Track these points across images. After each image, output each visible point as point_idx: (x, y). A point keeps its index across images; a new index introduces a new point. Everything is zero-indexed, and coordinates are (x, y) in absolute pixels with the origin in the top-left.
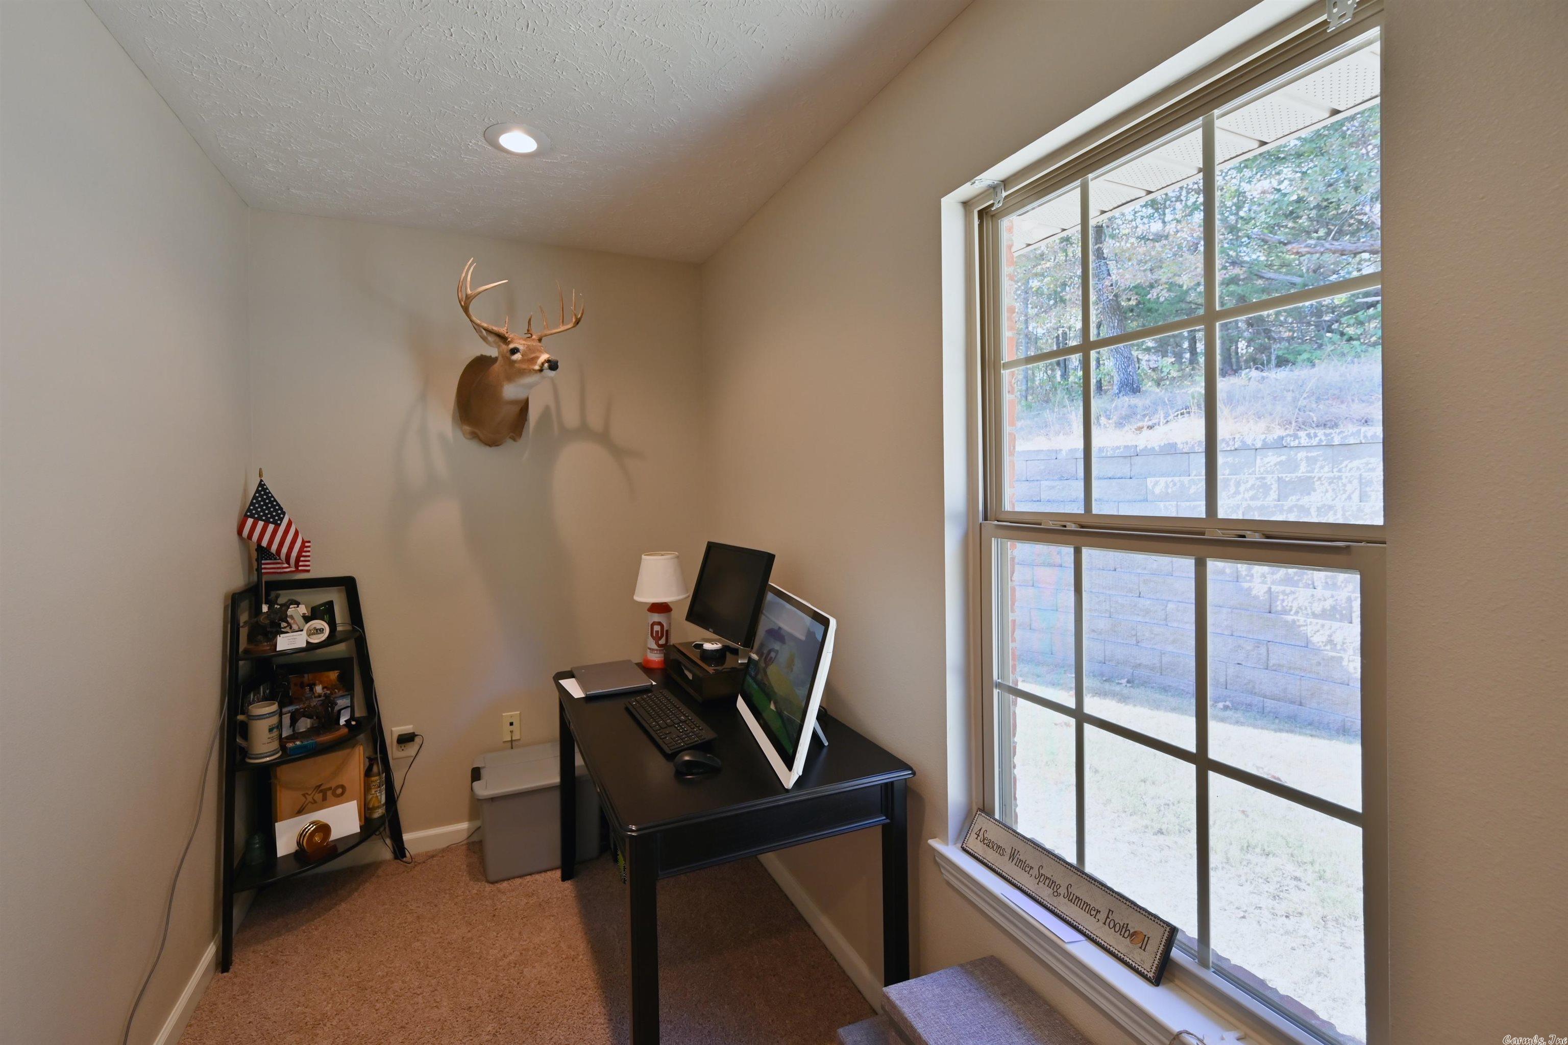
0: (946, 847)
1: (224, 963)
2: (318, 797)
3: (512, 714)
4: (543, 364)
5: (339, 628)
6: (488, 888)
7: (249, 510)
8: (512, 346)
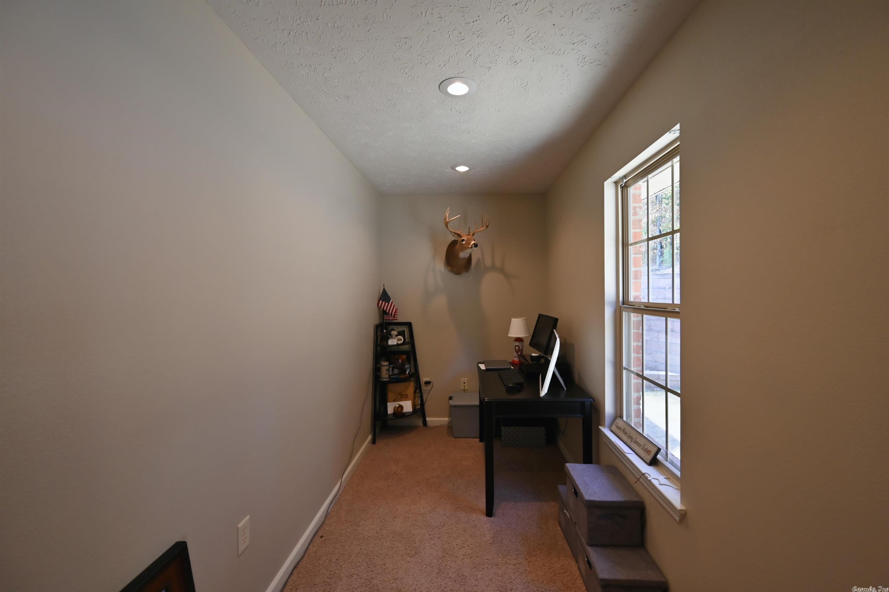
0: (604, 429)
1: (374, 442)
2: (400, 397)
3: (464, 379)
4: (472, 245)
5: (406, 340)
6: (453, 439)
7: (381, 298)
8: (462, 239)
